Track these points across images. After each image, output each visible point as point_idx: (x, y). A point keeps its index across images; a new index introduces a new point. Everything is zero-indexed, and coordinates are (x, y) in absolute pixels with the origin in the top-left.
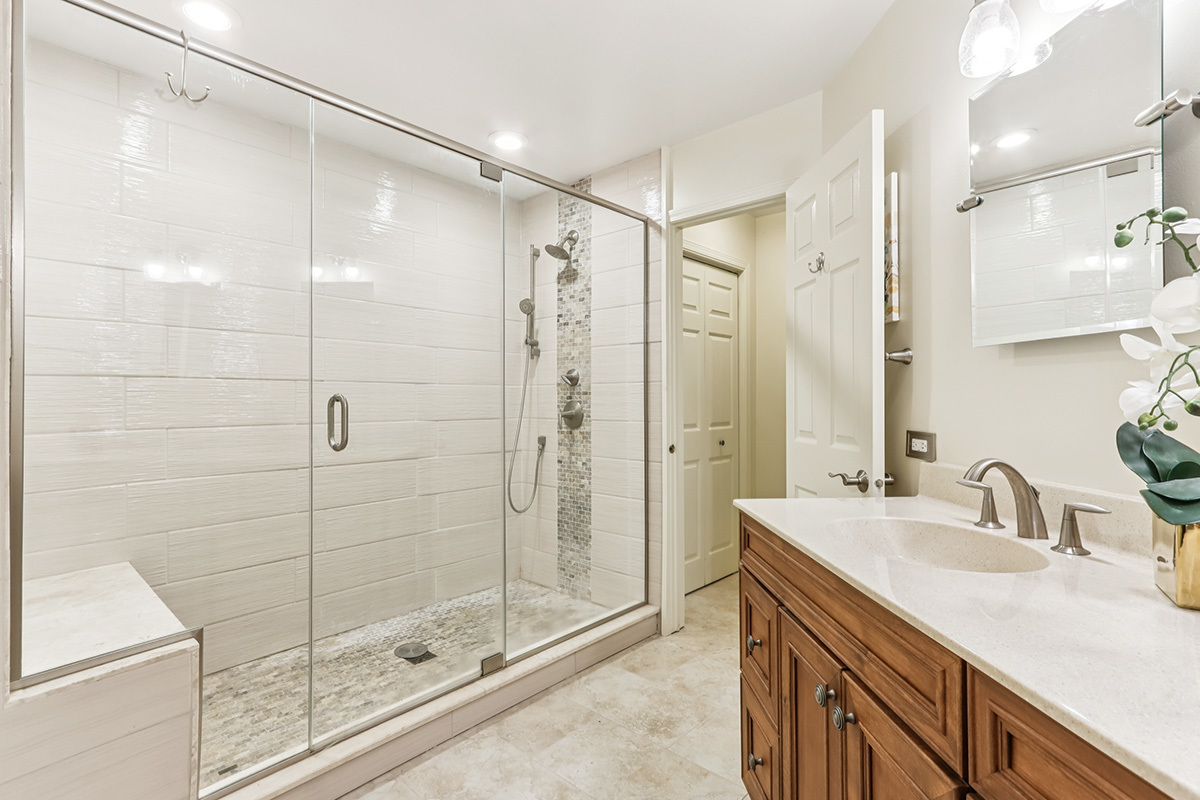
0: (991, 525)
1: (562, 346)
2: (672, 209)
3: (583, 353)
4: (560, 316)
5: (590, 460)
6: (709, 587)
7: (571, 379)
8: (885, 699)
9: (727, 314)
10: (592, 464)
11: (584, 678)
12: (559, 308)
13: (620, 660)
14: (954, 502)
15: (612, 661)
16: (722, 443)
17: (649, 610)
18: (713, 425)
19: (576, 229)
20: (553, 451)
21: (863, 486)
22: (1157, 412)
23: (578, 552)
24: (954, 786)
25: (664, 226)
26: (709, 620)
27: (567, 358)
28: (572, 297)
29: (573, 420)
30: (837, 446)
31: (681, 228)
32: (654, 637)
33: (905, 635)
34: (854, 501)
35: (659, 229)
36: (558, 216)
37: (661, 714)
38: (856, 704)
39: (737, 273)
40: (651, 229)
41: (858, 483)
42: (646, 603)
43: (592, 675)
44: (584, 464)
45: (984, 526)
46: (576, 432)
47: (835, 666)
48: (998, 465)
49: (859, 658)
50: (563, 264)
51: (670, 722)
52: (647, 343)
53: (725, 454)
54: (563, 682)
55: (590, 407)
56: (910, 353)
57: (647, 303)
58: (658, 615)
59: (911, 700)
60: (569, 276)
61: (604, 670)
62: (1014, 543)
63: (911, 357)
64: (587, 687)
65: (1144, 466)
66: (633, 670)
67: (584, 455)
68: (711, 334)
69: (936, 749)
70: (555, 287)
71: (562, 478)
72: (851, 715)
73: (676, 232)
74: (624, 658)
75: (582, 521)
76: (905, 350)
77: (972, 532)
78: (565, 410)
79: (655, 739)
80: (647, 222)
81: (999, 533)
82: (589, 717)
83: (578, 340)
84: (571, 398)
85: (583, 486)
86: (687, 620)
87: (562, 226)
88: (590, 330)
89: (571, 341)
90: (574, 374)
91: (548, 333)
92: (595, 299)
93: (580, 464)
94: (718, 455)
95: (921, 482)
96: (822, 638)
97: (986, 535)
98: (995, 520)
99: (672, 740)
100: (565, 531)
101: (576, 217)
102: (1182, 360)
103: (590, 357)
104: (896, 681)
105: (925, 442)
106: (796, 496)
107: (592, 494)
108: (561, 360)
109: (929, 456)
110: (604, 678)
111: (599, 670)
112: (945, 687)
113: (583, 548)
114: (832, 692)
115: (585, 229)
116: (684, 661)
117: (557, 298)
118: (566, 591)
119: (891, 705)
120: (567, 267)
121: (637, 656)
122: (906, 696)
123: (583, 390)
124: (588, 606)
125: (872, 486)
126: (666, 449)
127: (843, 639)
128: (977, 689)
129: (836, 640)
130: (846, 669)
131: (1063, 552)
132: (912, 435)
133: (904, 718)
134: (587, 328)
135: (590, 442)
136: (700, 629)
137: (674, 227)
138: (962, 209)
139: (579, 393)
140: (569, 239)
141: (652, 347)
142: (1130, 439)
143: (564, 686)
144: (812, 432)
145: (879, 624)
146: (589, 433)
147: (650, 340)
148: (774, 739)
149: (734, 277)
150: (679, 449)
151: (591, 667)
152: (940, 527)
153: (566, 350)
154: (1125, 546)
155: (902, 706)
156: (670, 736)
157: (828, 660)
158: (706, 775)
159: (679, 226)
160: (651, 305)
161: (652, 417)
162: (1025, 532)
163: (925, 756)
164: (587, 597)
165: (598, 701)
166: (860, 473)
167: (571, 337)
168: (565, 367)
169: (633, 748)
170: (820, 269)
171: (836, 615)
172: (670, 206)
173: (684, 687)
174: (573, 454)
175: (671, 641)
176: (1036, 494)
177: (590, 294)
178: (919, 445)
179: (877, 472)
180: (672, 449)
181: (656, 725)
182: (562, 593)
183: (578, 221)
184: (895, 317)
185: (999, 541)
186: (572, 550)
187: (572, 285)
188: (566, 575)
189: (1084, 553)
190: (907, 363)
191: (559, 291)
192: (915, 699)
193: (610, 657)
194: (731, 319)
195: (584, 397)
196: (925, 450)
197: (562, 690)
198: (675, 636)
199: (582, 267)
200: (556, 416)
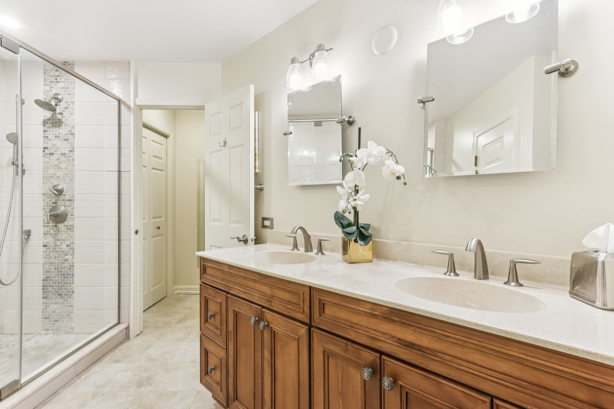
0: (296, 250)
1: (47, 168)
2: (137, 97)
3: (67, 174)
4: (45, 148)
5: (73, 243)
6: (151, 308)
7: (57, 190)
8: (280, 311)
9: (161, 158)
10: (75, 246)
11: (83, 377)
12: (44, 142)
13: (106, 359)
14: (281, 244)
15: (100, 362)
16: (159, 228)
17: (122, 327)
18: (154, 218)
19: (61, 93)
20: (37, 239)
21: (246, 242)
22: (347, 209)
23: (62, 303)
24: (307, 327)
25: (132, 106)
26: (157, 324)
27: (53, 177)
28: (56, 137)
29: (57, 218)
30: (232, 225)
31: (142, 109)
32: (125, 341)
33: (289, 286)
34: (242, 248)
35: (129, 108)
36: (43, 80)
37: (142, 376)
38: (268, 319)
39: (166, 137)
40: (122, 106)
41: (244, 240)
42: (119, 323)
43: (88, 374)
44: (67, 246)
45: (294, 250)
46: (61, 226)
47: (258, 308)
48: (301, 228)
49: (270, 301)
50: (48, 114)
51: (149, 378)
52: (119, 172)
53: (159, 234)
54: (67, 384)
55: (73, 209)
56: (263, 186)
57: (120, 148)
58: (128, 328)
59: (291, 307)
60: (54, 122)
61: (97, 368)
62: (304, 254)
63: (263, 188)
64: (87, 381)
65: (340, 225)
66: (117, 361)
67: (67, 240)
68: (153, 168)
69: (300, 319)
70: (41, 128)
71: (47, 257)
72: (266, 323)
73: (139, 111)
74: (108, 357)
75: (67, 283)
76: (261, 185)
77: (291, 253)
78: (50, 211)
79: (143, 389)
80: (119, 101)
81: (298, 252)
82: (94, 395)
83: (63, 166)
84: (56, 203)
85: (67, 260)
86: (144, 328)
87: (48, 88)
88: (73, 160)
89: (56, 165)
90: (60, 187)
91: (34, 159)
92: (78, 141)
93: (64, 246)
94: (156, 234)
95: (268, 237)
96: (251, 300)
97: (295, 253)
98: (297, 248)
99: (153, 386)
100: (50, 292)
101: (60, 85)
102: (350, 195)
103: (73, 178)
104: (285, 303)
105: (269, 222)
106: (211, 249)
107: (75, 265)
108: (46, 178)
109: (271, 227)
110: (98, 372)
111: (92, 369)
112: (304, 298)
113: (66, 300)
114: (257, 318)
115: (69, 94)
116: (148, 347)
117: (42, 135)
118: (50, 332)
119: (284, 312)
120: (52, 116)
121: (118, 353)
122: (290, 307)
123: (67, 198)
124: (72, 336)
125: (250, 241)
126: (133, 232)
127: (262, 297)
128: (314, 294)
129: (258, 298)
130: (264, 307)
131: (318, 254)
132: (264, 219)
133: (289, 315)
134: (72, 159)
135: (73, 231)
136: (153, 329)
137: (138, 108)
138: (285, 134)
139: (63, 200)
140: (55, 98)
141: (123, 174)
142: (337, 217)
143: (69, 386)
144: (219, 220)
145: (278, 286)
146: (73, 226)
147: (122, 169)
148: (222, 354)
149: (165, 139)
150: (141, 233)
151: (86, 369)
152: (280, 253)
153: (51, 171)
154: (332, 251)
155: (288, 311)
156: (151, 384)
157: (255, 307)
158: (176, 393)
159: (141, 108)
160: (123, 150)
161: (123, 214)
162: (307, 251)
163: (297, 323)
164: (70, 331)
165: (98, 385)
166: (244, 236)
167: (57, 163)
168: (50, 183)
169: (130, 398)
170: (224, 146)
171: (257, 289)
172: (136, 96)
173: (152, 360)
174: (58, 240)
175: (137, 340)
176: (310, 237)
177: (74, 137)
178: (267, 223)
179: (252, 236)
180: (136, 232)
181: (141, 383)
182: (47, 334)
183: (62, 88)
184: (257, 171)
185: (299, 254)
186: (56, 303)
187: (57, 129)
188: (51, 321)
189: (323, 254)
190: (262, 190)
191: (45, 131)
192: (292, 306)
193: (98, 360)
194: (163, 161)
195: (68, 203)
196: (269, 225)
197: (68, 388)
198: (139, 337)
199: (66, 117)
200: (42, 216)
